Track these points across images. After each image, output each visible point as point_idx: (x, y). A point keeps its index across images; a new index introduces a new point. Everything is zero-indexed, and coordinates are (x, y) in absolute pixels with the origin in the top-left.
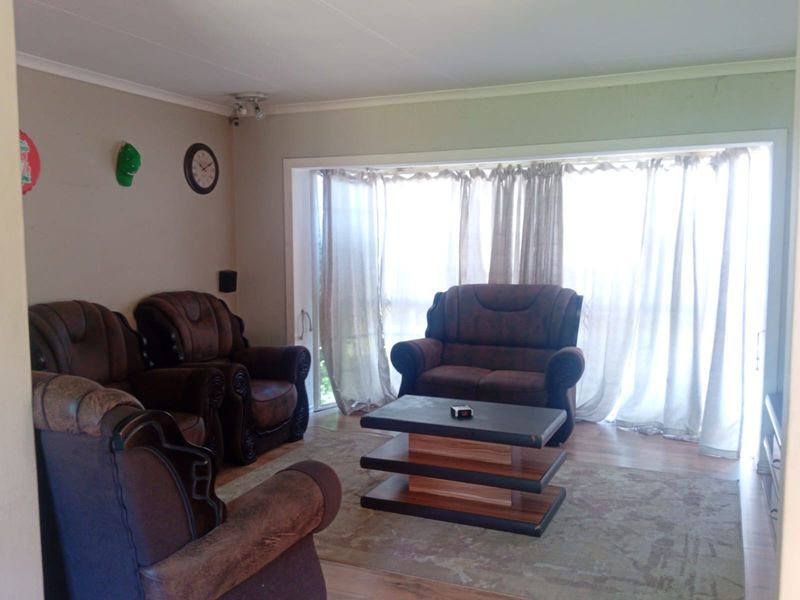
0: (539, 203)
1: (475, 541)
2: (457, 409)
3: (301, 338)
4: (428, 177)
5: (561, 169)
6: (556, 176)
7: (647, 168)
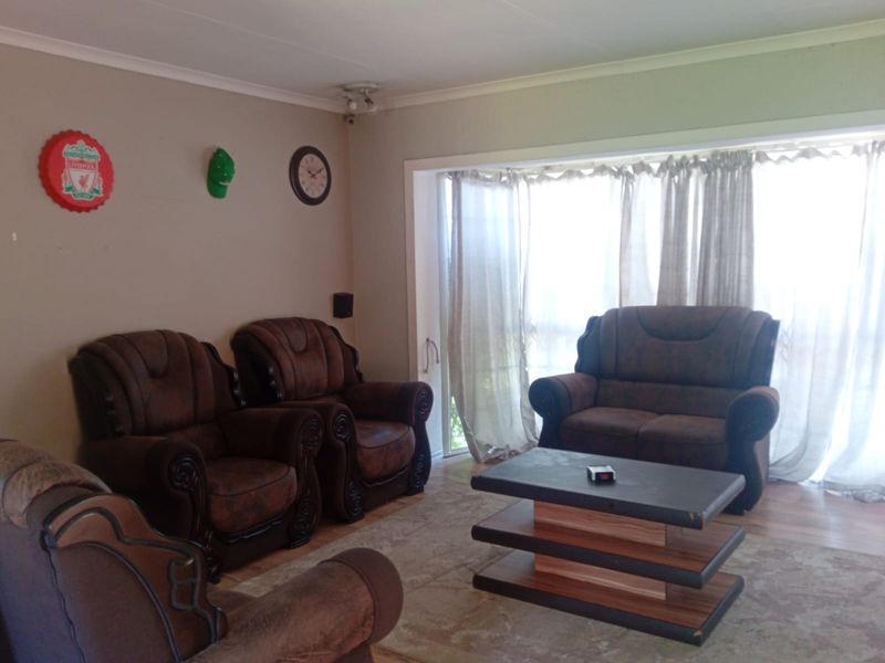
0: (723, 202)
1: (611, 647)
2: (594, 470)
3: (426, 371)
4: (580, 175)
5: (751, 158)
6: (744, 168)
7: (867, 152)
